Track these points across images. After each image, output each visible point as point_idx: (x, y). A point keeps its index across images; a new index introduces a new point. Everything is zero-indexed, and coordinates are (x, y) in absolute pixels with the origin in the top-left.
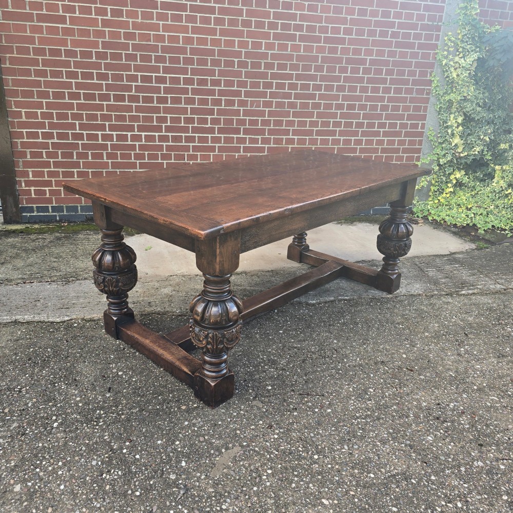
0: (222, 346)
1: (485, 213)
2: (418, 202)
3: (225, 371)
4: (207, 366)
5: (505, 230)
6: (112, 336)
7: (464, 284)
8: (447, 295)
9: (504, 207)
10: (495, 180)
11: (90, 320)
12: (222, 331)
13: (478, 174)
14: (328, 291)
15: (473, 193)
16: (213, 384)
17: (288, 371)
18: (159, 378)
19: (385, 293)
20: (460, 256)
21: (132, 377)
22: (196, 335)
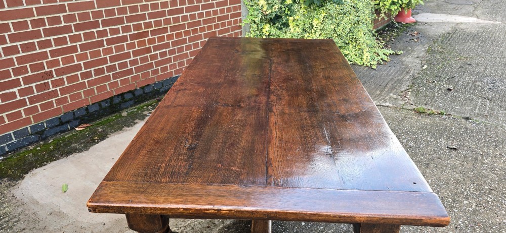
10: (291, 27)
13: (277, 24)
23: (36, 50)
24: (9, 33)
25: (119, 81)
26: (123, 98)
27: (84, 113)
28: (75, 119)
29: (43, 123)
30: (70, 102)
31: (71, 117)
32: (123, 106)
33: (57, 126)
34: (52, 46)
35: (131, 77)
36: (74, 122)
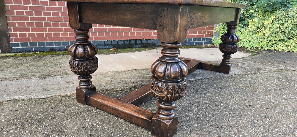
0: (178, 95)
1: (248, 41)
2: (215, 39)
3: (173, 115)
4: (163, 112)
5: (259, 48)
6: (82, 104)
7: (259, 69)
8: (255, 73)
9: (256, 38)
10: (250, 26)
11: (65, 96)
12: (178, 84)
13: (241, 24)
14: (196, 75)
15: (239, 33)
16: (168, 124)
17: (201, 115)
18: (122, 125)
19: (225, 74)
20: (247, 58)
21: (103, 126)
22: (159, 88)
25: (136, 33)
26: (136, 42)
27: (116, 43)
28: (112, 45)
29: (97, 41)
30: (111, 36)
31: (109, 43)
32: (135, 46)
33: (103, 45)
35: (142, 33)
36: (111, 46)
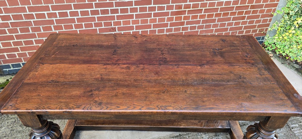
2: (268, 37)
23: (109, 14)
24: (95, 2)
34: (118, 13)
